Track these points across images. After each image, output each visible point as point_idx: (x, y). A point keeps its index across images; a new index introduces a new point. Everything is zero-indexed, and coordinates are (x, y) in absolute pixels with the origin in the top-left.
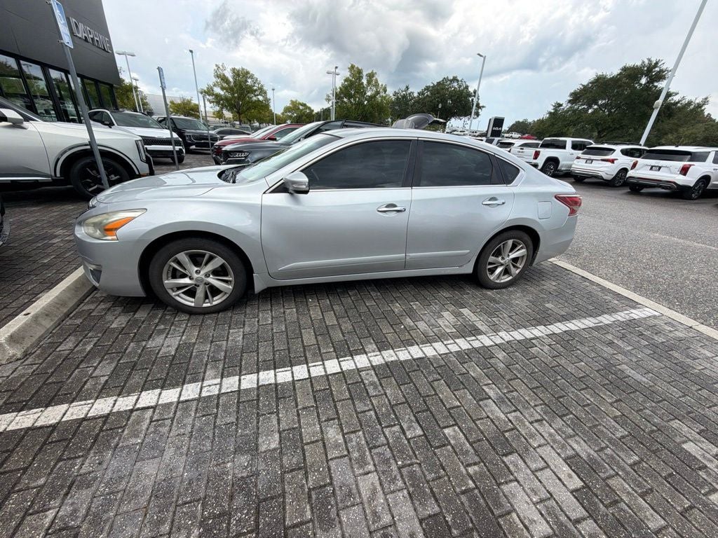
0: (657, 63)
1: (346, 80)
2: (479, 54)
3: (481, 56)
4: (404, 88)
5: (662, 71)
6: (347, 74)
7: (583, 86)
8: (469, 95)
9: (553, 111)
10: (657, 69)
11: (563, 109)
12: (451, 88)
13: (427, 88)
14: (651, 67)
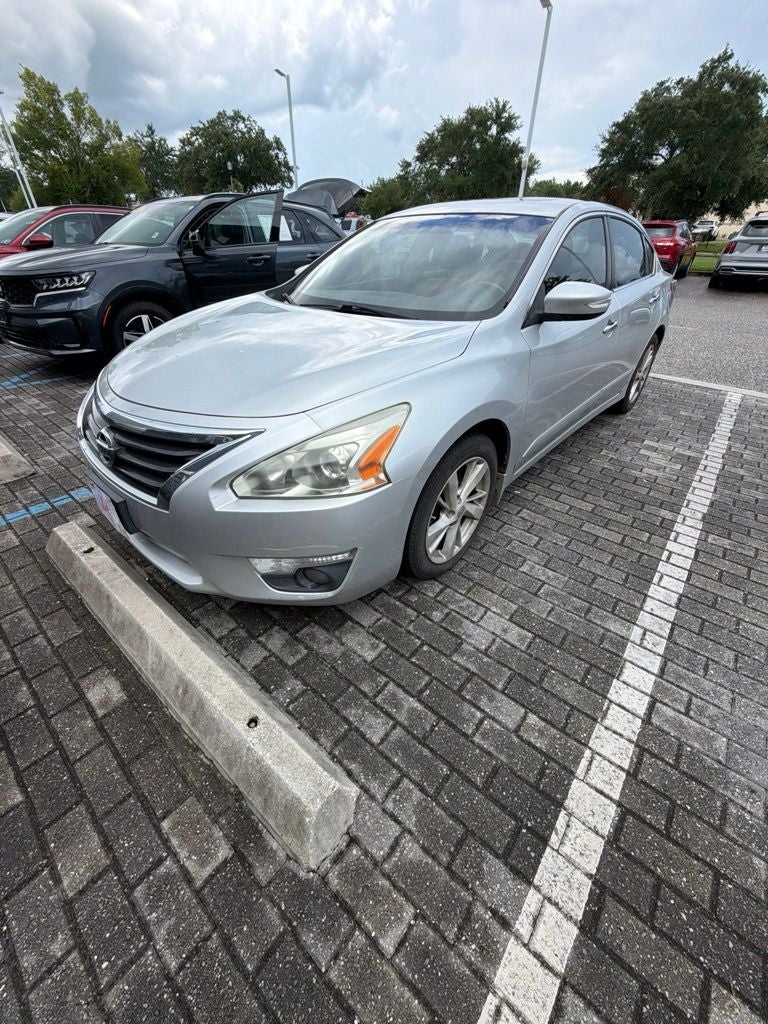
0: (504, 106)
1: (23, 107)
2: (277, 71)
3: (282, 74)
4: (145, 130)
5: (510, 118)
6: (20, 93)
7: (429, 135)
8: (269, 147)
9: (402, 174)
10: (506, 115)
11: (414, 170)
12: (234, 131)
13: (196, 132)
14: (500, 110)
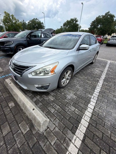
3: (43, 13)
5: (77, 20)
7: (65, 22)
8: (41, 23)
9: (61, 28)
12: (36, 21)
